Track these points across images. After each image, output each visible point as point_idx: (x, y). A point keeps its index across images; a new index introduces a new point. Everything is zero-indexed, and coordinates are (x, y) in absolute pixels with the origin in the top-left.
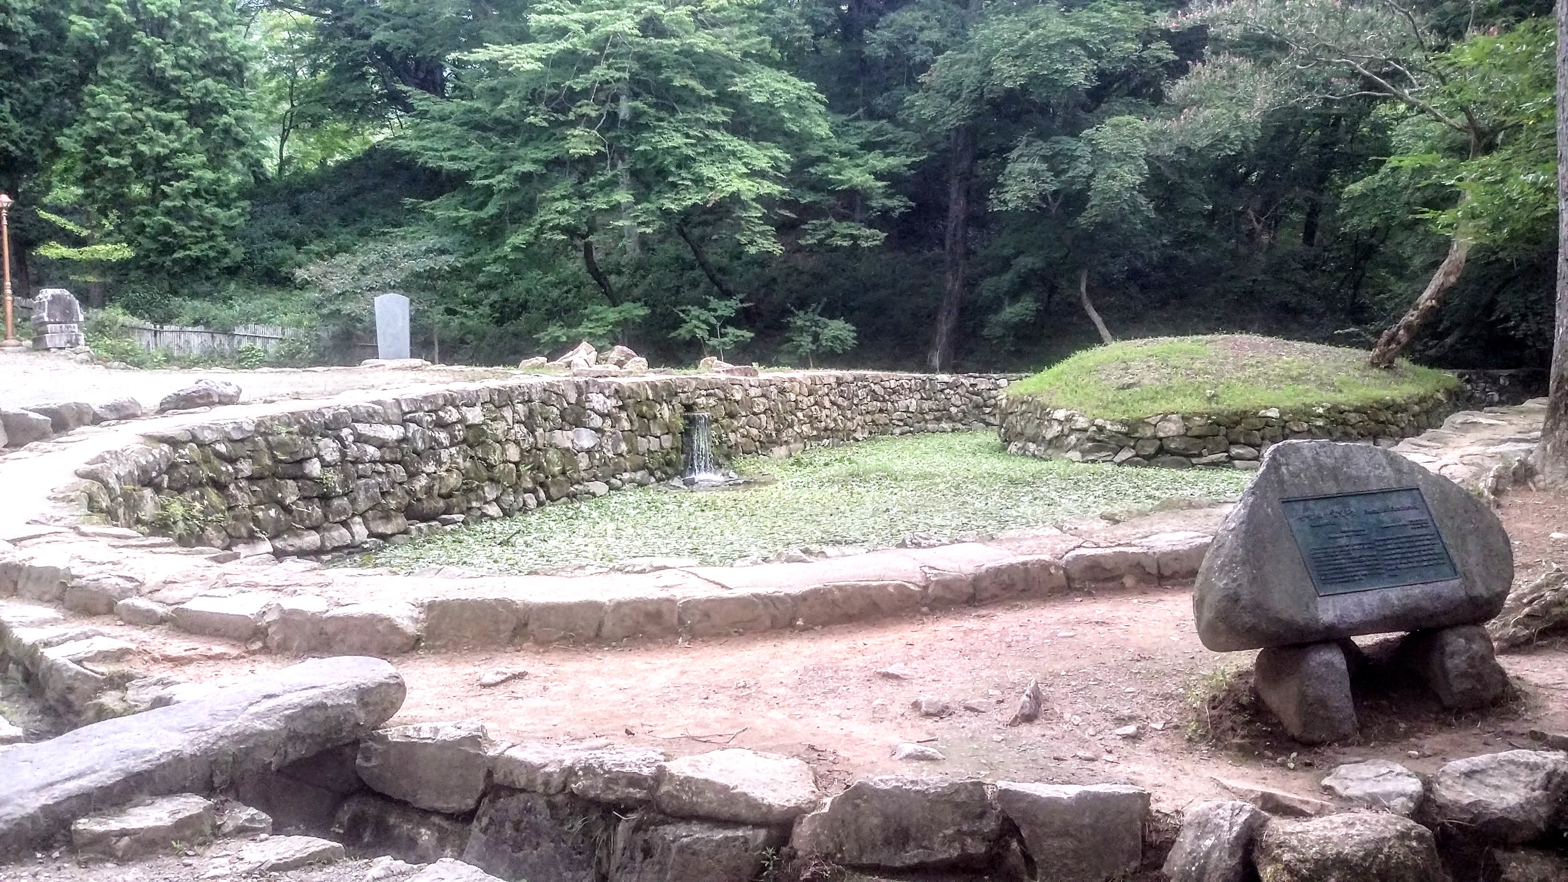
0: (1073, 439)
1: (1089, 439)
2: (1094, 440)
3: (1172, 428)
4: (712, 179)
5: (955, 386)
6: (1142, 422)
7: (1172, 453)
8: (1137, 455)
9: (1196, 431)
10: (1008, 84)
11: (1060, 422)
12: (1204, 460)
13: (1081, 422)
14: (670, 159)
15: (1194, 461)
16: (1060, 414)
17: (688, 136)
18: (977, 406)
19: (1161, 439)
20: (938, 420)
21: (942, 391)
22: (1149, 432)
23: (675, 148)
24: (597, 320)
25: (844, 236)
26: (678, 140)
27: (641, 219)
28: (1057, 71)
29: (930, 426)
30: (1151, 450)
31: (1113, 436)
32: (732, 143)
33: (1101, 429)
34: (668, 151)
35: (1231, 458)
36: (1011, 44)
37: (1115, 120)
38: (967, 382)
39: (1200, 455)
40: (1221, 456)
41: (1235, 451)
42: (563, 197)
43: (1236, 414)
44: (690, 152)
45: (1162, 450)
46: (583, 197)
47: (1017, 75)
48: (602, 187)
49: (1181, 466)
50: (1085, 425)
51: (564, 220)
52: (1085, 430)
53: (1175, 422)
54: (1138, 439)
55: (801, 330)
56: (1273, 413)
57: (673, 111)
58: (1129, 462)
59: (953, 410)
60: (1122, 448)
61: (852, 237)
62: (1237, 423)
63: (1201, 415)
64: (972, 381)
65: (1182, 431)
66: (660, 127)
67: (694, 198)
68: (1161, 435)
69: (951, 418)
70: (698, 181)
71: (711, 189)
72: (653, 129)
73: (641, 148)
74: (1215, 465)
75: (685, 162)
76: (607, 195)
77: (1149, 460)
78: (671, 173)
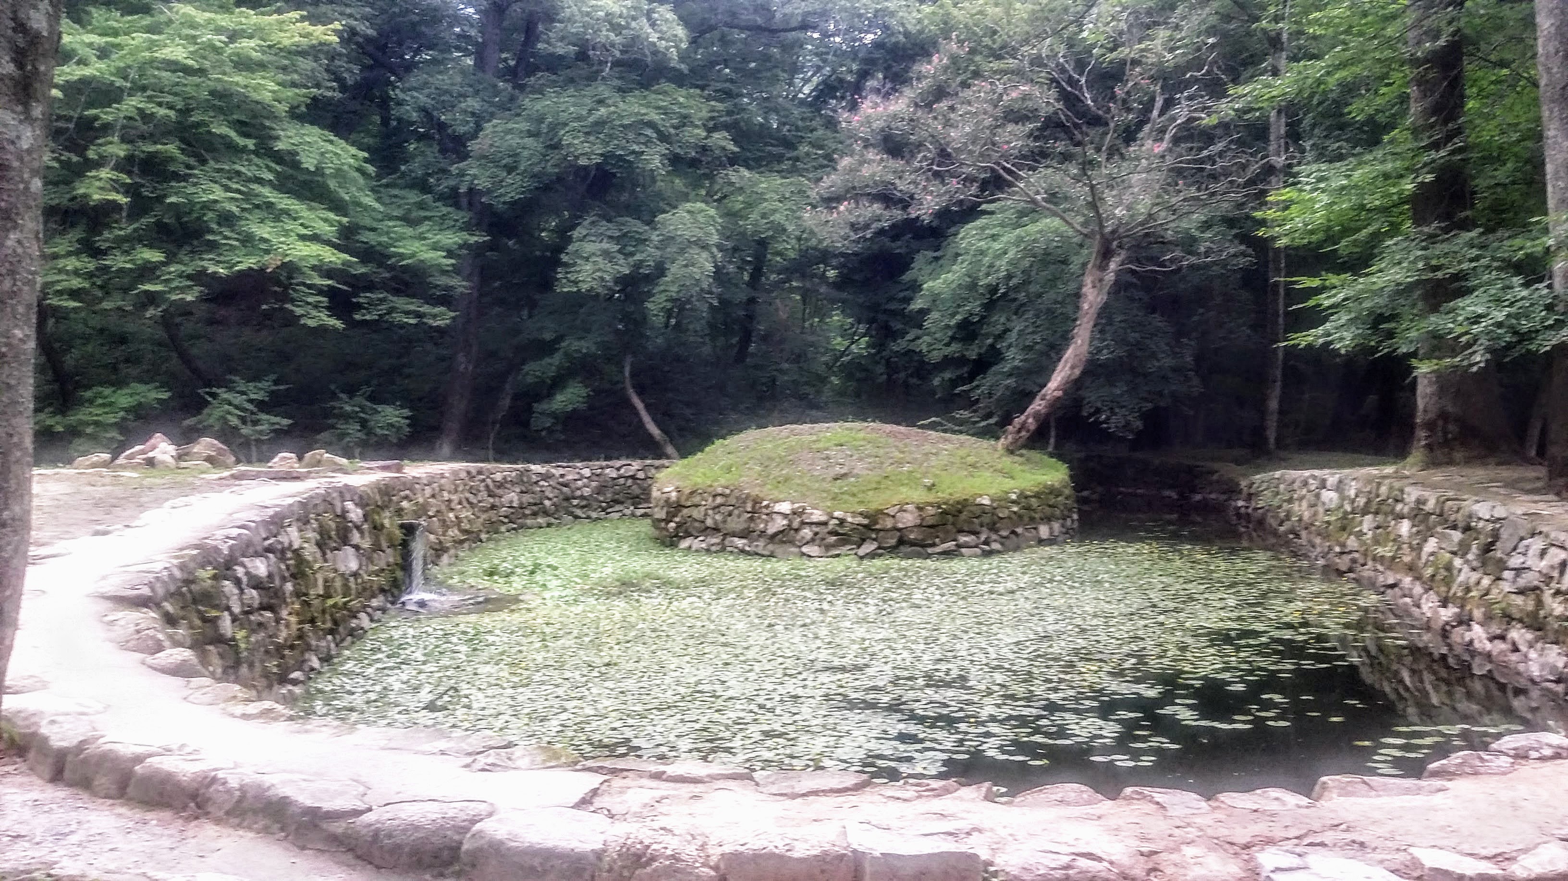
0: (807, 533)
1: (832, 533)
2: (836, 533)
3: (908, 519)
4: (266, 241)
5: (546, 477)
6: (881, 512)
7: (913, 544)
8: (879, 548)
9: (930, 521)
10: (583, 162)
11: (785, 516)
12: (938, 549)
13: (817, 515)
14: (210, 215)
15: (930, 550)
16: (785, 507)
17: (228, 189)
18: (567, 499)
19: (900, 530)
20: (535, 514)
21: (536, 483)
22: (889, 524)
23: (216, 201)
24: (103, 405)
25: (407, 313)
26: (218, 193)
27: (174, 284)
28: (633, 152)
29: (529, 522)
30: (893, 542)
31: (856, 528)
32: (284, 202)
33: (842, 522)
34: (207, 206)
35: (959, 546)
36: (579, 118)
37: (688, 206)
38: (557, 472)
39: (934, 545)
40: (950, 545)
41: (963, 539)
42: (69, 254)
43: (958, 503)
44: (234, 209)
45: (901, 542)
46: (96, 253)
47: (593, 153)
48: (119, 242)
49: (919, 556)
50: (824, 518)
51: (76, 283)
52: (825, 524)
53: (911, 512)
54: (878, 531)
55: (347, 417)
56: (986, 501)
57: (203, 162)
58: (872, 555)
59: (547, 503)
60: (863, 540)
61: (419, 315)
62: (960, 512)
63: (931, 504)
64: (561, 471)
65: (918, 522)
66: (195, 176)
67: (248, 262)
68: (900, 525)
69: (546, 513)
70: (248, 240)
71: (267, 252)
72: (185, 178)
73: (173, 199)
74: (948, 554)
75: (227, 219)
76: (127, 252)
77: (892, 551)
78: (211, 231)
